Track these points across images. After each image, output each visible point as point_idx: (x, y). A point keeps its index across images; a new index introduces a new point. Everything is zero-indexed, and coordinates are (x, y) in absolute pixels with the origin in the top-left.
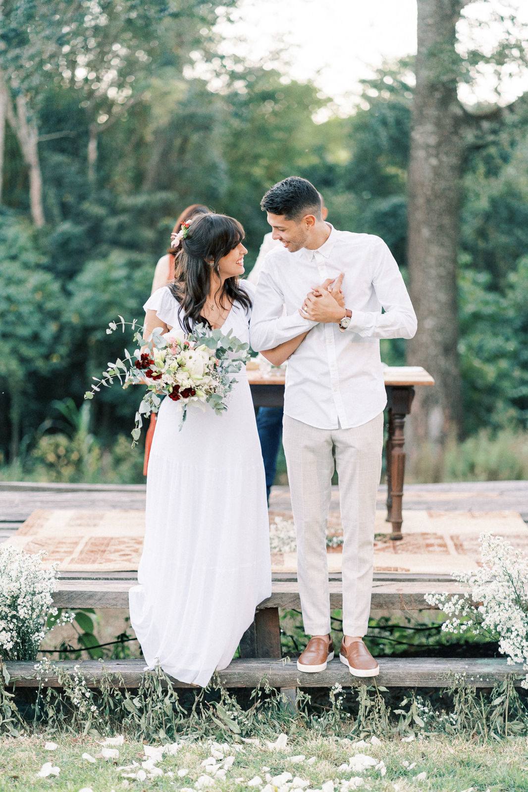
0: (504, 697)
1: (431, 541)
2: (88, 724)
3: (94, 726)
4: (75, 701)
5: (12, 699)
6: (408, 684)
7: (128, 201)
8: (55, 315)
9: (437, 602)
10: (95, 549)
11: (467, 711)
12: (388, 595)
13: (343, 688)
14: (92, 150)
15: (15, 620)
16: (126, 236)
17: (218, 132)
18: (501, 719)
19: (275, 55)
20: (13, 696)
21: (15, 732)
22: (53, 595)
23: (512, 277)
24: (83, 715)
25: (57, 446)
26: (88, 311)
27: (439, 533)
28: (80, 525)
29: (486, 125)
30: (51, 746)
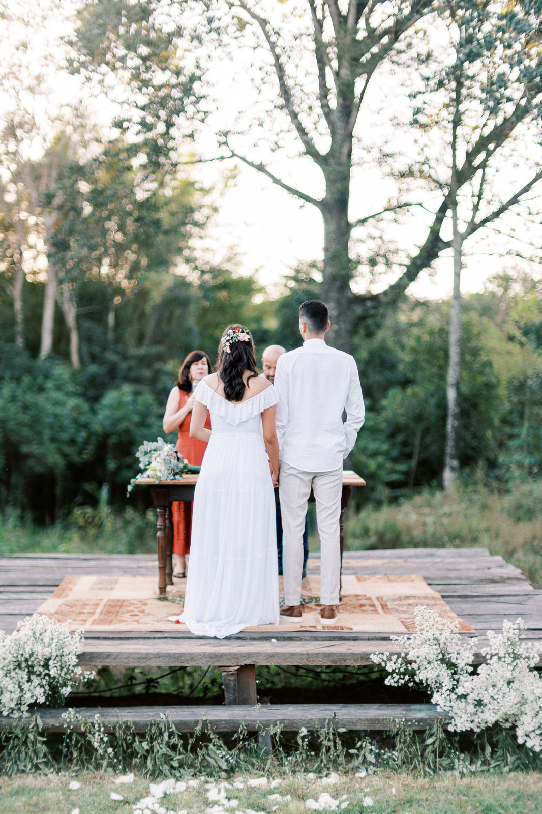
0: (435, 738)
1: (364, 602)
2: (105, 763)
3: (110, 765)
4: (96, 745)
5: (44, 743)
6: (359, 727)
7: (134, 351)
8: (85, 426)
9: (381, 661)
10: (111, 609)
11: (406, 750)
12: (341, 654)
13: (308, 731)
14: (111, 319)
15: (47, 678)
16: (133, 375)
17: (193, 309)
18: (432, 755)
19: (229, 260)
20: (45, 739)
21: (47, 771)
22: (78, 656)
23: (384, 403)
24: (101, 756)
25: (85, 514)
26: (107, 423)
27: (368, 596)
28: (100, 589)
29: (369, 304)
30: (75, 785)
